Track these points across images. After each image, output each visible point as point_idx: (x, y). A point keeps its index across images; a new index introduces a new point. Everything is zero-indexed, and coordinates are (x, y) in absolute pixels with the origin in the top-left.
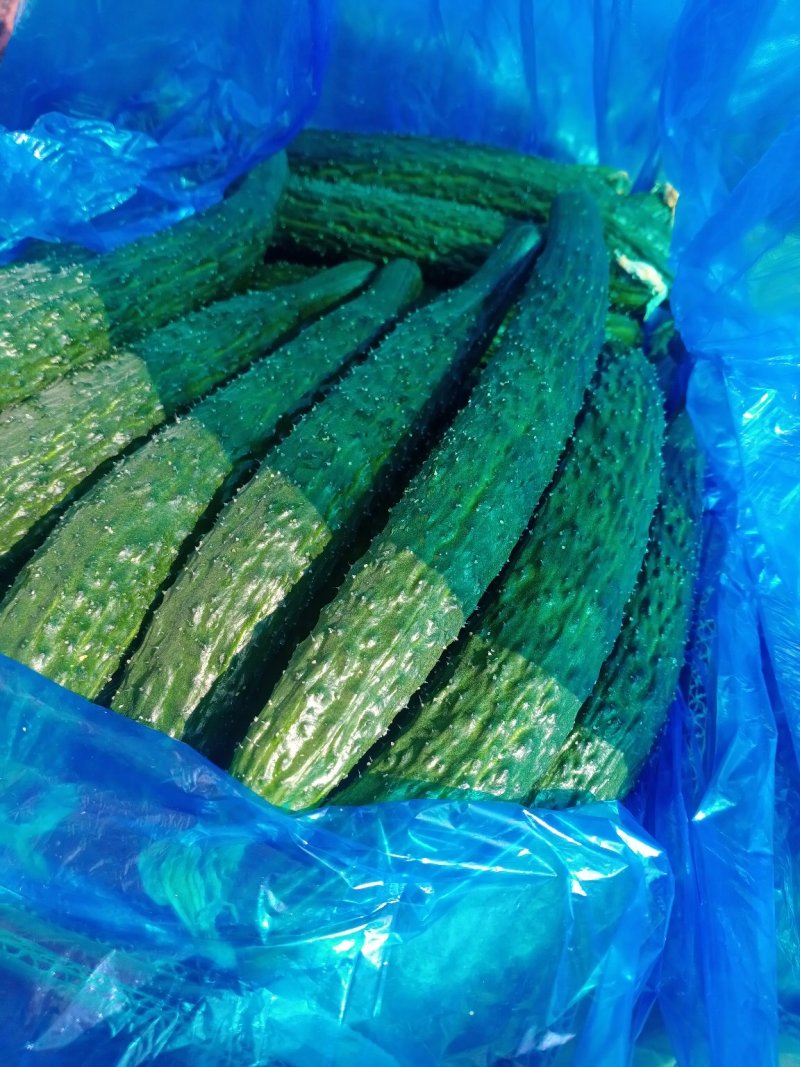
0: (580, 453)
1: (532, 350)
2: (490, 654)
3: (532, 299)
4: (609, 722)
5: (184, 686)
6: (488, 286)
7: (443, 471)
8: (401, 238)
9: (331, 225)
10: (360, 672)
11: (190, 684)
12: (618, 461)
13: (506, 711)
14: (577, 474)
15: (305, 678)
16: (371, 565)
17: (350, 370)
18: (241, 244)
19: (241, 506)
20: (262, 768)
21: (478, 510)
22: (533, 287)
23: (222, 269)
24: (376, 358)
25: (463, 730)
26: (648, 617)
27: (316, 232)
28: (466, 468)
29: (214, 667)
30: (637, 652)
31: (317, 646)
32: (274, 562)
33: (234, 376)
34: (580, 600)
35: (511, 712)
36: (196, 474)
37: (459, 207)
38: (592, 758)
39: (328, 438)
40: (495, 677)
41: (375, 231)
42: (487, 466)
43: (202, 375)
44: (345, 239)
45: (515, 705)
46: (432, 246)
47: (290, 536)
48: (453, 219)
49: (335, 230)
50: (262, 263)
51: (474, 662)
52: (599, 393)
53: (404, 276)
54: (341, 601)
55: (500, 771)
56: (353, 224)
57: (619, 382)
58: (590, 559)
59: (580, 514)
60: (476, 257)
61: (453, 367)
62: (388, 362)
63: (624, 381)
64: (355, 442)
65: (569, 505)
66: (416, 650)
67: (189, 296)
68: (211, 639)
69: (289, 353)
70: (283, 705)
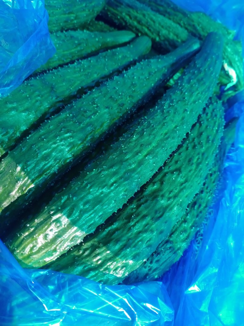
0: (191, 140)
1: (186, 94)
2: (133, 216)
3: (191, 71)
4: (168, 249)
5: (6, 195)
6: (175, 59)
7: (138, 136)
8: (148, 28)
9: (124, 14)
10: (78, 218)
11: (8, 195)
12: (203, 148)
13: (131, 244)
14: (187, 149)
15: (53, 214)
16: (97, 170)
17: (113, 77)
18: (87, 10)
19: (51, 125)
20: (24, 249)
21: (147, 158)
22: (192, 66)
23: (76, 18)
24: (125, 75)
25: (113, 247)
26: (194, 209)
27: (117, 15)
28: (147, 138)
29: (20, 191)
30: (186, 223)
31: (63, 201)
32: (57, 154)
33: (67, 64)
34: (174, 203)
35: (134, 244)
36: (38, 104)
37: (173, 24)
38: (158, 261)
39: (96, 106)
40: (132, 228)
41: (139, 22)
42: (155, 139)
43: (55, 60)
44: (127, 21)
45: (136, 241)
46: (158, 35)
47: (67, 144)
48: (169, 27)
49: (125, 17)
50: (94, 20)
51: (126, 219)
52: (204, 116)
53: (145, 44)
54: (79, 183)
55: (122, 267)
56: (132, 16)
57: (212, 113)
58: (182, 187)
59: (184, 166)
60: (174, 46)
61: (153, 88)
62: (129, 78)
63: (214, 114)
64: (106, 110)
65: (180, 161)
66: (104, 212)
67: (60, 25)
68: (22, 179)
69: (92, 61)
70: (41, 223)
